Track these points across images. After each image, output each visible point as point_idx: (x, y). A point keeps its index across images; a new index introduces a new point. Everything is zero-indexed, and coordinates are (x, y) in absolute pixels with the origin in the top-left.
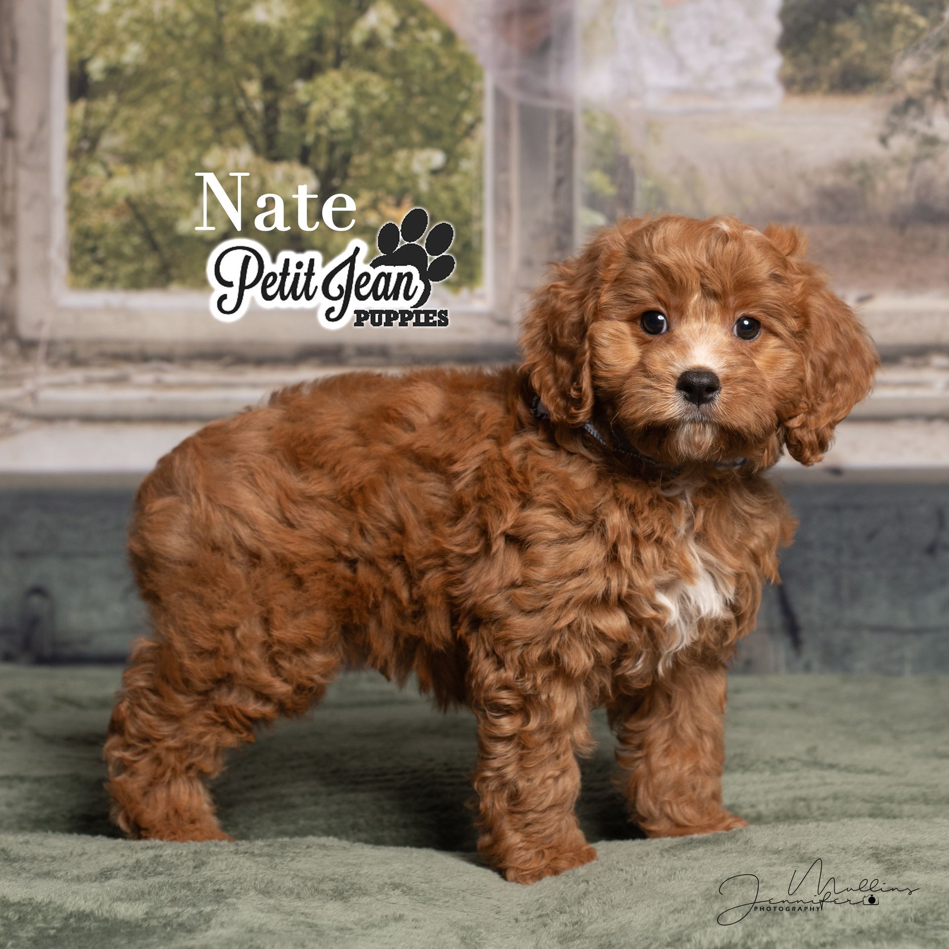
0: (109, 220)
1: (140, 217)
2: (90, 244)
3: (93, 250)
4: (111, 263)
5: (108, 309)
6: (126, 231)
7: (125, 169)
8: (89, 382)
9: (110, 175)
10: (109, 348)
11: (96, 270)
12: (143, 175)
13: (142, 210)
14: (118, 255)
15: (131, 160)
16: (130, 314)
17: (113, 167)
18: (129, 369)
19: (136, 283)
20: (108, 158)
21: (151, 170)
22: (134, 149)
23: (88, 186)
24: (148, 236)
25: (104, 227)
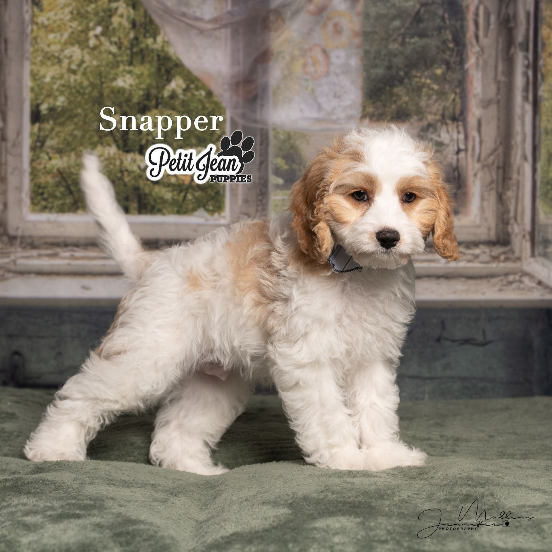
0: (50, 179)
1: (64, 178)
2: (40, 191)
3: (42, 194)
4: (50, 200)
5: (49, 222)
6: (58, 185)
7: (57, 156)
8: (40, 256)
9: (50, 159)
10: (49, 240)
11: (43, 203)
12: (65, 159)
13: (64, 175)
14: (54, 196)
15: (60, 152)
16: (59, 224)
17: (51, 155)
18: (58, 250)
19: (62, 210)
20: (49, 150)
21: (69, 156)
22: (61, 146)
23: (40, 164)
24: (68, 187)
25: (47, 183)
